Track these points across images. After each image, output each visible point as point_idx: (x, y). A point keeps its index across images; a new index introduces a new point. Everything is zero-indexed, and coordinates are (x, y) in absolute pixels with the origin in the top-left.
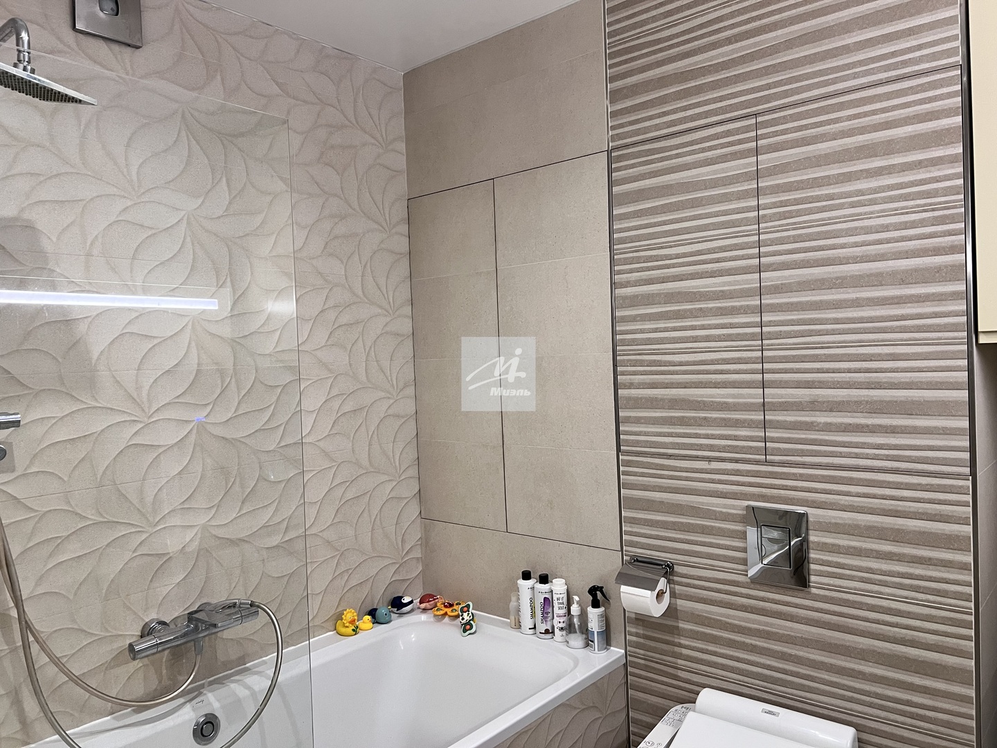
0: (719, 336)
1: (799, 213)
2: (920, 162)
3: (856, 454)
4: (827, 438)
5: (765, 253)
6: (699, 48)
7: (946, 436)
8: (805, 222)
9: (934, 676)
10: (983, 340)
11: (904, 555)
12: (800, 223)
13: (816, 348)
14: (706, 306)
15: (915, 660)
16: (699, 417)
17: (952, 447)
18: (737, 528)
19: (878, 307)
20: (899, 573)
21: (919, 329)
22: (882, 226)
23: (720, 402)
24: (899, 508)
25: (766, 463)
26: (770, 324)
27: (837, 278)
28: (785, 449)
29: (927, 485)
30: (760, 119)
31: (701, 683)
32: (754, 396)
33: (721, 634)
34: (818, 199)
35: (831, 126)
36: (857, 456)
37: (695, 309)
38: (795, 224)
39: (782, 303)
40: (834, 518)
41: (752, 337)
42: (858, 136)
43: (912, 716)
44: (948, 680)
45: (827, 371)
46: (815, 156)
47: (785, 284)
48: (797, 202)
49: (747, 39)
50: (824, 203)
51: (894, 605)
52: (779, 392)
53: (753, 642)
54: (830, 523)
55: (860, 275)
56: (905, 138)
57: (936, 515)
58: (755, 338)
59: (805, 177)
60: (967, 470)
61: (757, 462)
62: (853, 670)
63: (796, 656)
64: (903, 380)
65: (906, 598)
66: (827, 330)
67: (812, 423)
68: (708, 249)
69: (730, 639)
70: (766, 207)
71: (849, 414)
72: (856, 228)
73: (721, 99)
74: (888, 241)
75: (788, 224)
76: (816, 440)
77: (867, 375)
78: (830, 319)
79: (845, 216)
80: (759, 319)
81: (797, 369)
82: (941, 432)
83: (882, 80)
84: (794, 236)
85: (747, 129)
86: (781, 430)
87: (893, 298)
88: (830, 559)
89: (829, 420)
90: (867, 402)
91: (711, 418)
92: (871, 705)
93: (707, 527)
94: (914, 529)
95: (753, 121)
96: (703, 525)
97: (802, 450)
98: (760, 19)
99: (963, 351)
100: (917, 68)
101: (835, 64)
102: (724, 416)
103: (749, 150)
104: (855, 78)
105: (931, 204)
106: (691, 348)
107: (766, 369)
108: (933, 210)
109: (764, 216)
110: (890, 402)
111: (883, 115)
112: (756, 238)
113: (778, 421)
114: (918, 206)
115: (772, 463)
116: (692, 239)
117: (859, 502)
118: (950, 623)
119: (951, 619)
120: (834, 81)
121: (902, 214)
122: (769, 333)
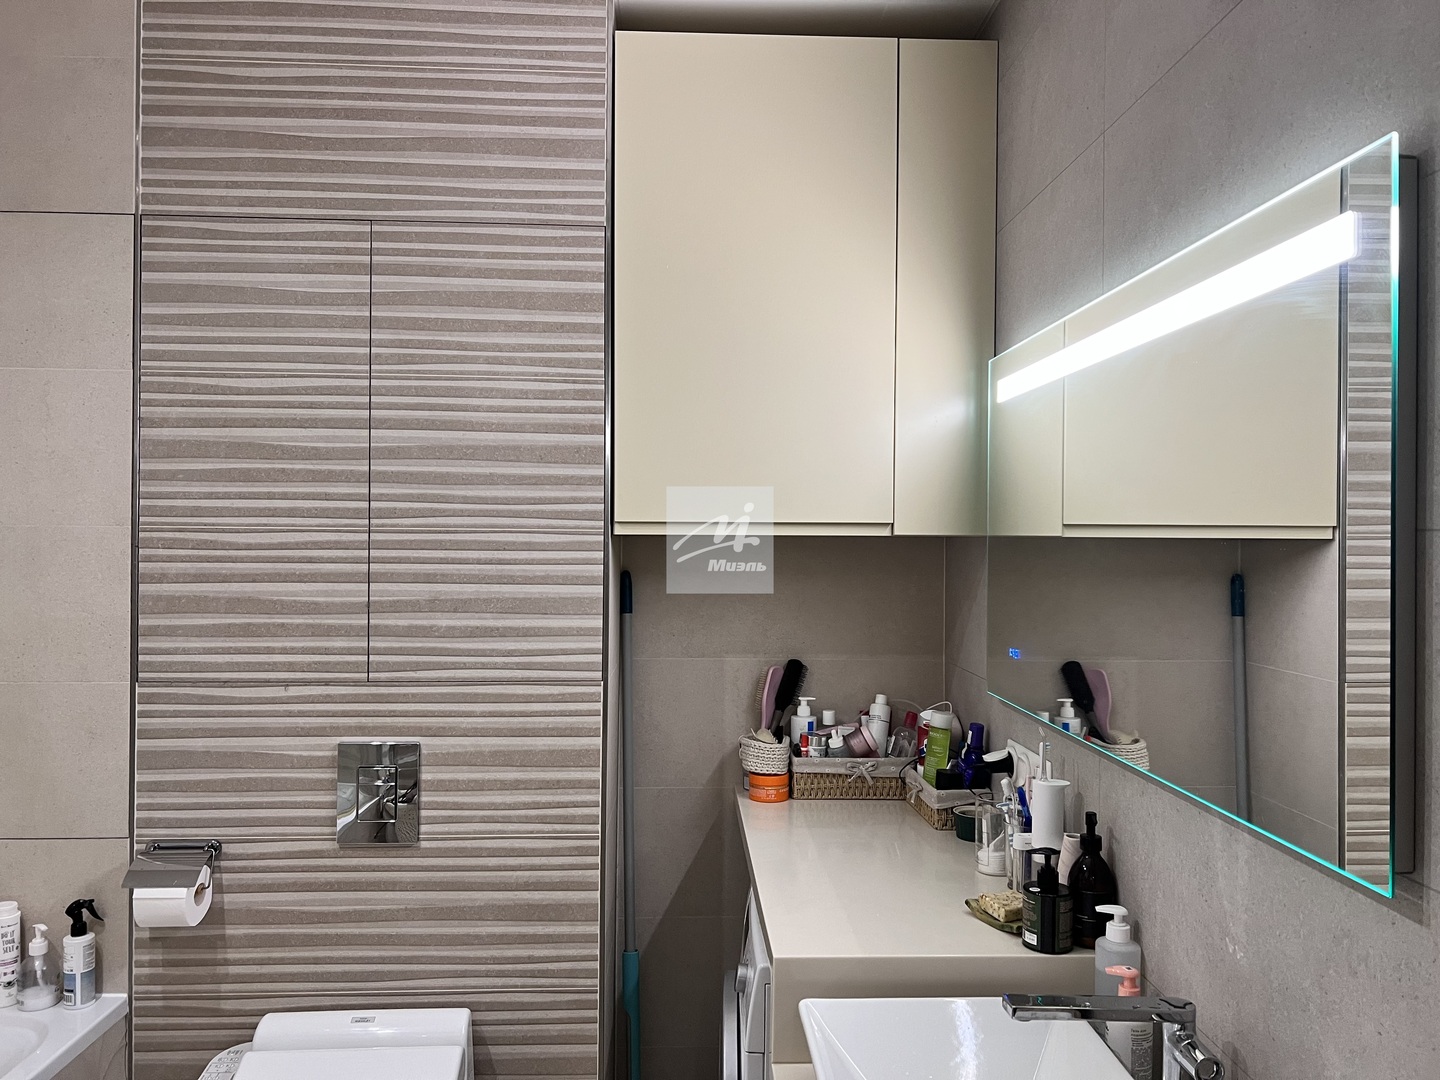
0: (309, 510)
1: (423, 360)
2: (563, 325)
3: (483, 663)
4: (449, 646)
5: (378, 403)
6: (292, 109)
7: (580, 638)
8: (431, 372)
9: (559, 920)
10: (619, 531)
11: (531, 781)
12: (424, 372)
13: (440, 532)
14: (290, 466)
15: (538, 906)
16: (273, 624)
17: (586, 649)
18: (323, 776)
19: (513, 487)
20: (525, 804)
21: (557, 515)
22: (521, 391)
23: (306, 603)
24: (529, 726)
25: (369, 682)
26: (381, 498)
27: (468, 447)
28: (395, 663)
29: (559, 695)
30: (376, 228)
31: (259, 1010)
32: (356, 592)
33: (291, 930)
34: (448, 346)
35: (466, 260)
36: (484, 667)
37: (274, 469)
38: (418, 372)
39: (399, 472)
40: (453, 746)
41: (356, 514)
42: (496, 280)
43: (533, 975)
44: (573, 920)
45: (453, 561)
46: (445, 292)
47: (403, 447)
48: (421, 345)
49: (362, 119)
50: (455, 353)
51: (517, 844)
52: (390, 588)
53: (339, 931)
54: (448, 754)
55: (495, 447)
56: (547, 294)
57: (566, 729)
58: (361, 516)
59: (433, 316)
60: (599, 675)
61: (356, 683)
62: (468, 935)
63: (398, 936)
64: (538, 574)
65: (532, 832)
66: (454, 510)
67: (431, 627)
68: (298, 388)
69: (305, 935)
70: (382, 344)
71: (477, 615)
72: (492, 390)
73: (324, 187)
74: (527, 410)
75: (409, 371)
76: (434, 649)
77: (499, 567)
78: (458, 497)
79: (479, 373)
80: (366, 491)
81: (414, 558)
82: (575, 632)
83: (524, 220)
84: (416, 388)
85: (358, 236)
86: (389, 638)
87: (530, 477)
88: (446, 799)
89: (452, 623)
90: (498, 599)
91: (292, 624)
92: (488, 975)
93: (278, 780)
94: (543, 748)
95: (367, 228)
96: (271, 779)
97: (417, 663)
98: (380, 100)
99: (599, 542)
100: (561, 217)
101: (471, 186)
102: (311, 621)
103: (361, 265)
104: (493, 209)
105: (572, 375)
106: (266, 525)
107: (374, 558)
108: (574, 382)
109: (378, 355)
110: (524, 599)
111: (524, 262)
112: (366, 383)
113: (386, 626)
114: (559, 375)
115: (377, 683)
116: (273, 370)
117: (483, 723)
118: (576, 853)
119: (577, 848)
120: (471, 206)
121: (542, 381)
122: (380, 509)
